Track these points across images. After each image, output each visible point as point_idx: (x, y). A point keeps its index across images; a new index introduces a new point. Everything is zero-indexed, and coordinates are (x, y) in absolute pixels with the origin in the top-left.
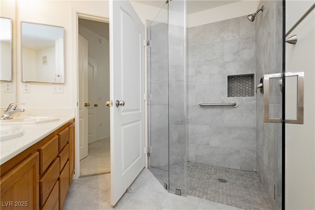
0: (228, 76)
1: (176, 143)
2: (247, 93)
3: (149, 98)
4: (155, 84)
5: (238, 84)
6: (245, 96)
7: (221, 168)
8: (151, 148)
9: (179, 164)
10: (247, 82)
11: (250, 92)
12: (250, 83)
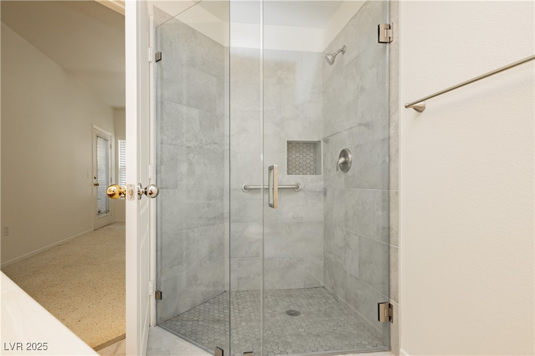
0: (287, 141)
1: (206, 262)
2: (308, 169)
3: (158, 175)
4: (170, 145)
5: (297, 155)
6: (306, 174)
7: (279, 292)
8: (162, 279)
9: (212, 301)
10: (308, 152)
11: (312, 167)
12: (312, 155)
